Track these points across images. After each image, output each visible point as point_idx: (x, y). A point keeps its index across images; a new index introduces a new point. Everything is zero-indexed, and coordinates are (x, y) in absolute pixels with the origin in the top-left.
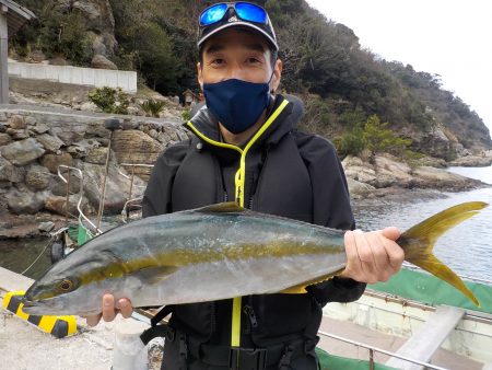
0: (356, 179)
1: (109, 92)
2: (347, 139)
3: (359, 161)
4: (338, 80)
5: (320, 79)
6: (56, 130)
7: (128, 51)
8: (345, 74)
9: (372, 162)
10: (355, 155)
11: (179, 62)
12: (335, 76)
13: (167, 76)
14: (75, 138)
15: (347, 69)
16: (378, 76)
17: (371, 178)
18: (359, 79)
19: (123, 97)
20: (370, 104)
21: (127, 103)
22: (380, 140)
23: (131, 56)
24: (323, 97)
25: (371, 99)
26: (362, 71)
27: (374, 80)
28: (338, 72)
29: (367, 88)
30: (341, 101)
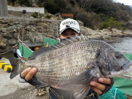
0: (106, 35)
1: (36, 13)
2: (104, 24)
3: (107, 30)
4: (101, 8)
5: (96, 8)
6: (21, 23)
7: (42, 2)
8: (104, 6)
9: (111, 30)
10: (106, 28)
11: (56, 5)
12: (101, 7)
13: (53, 9)
14: (26, 25)
15: (104, 5)
16: (113, 7)
17: (111, 34)
18: (108, 8)
19: (40, 14)
20: (111, 15)
21: (41, 16)
22: (113, 24)
23: (43, 4)
24: (97, 13)
25: (111, 13)
26: (108, 5)
27: (112, 8)
28: (101, 6)
29: (110, 10)
30: (102, 14)
